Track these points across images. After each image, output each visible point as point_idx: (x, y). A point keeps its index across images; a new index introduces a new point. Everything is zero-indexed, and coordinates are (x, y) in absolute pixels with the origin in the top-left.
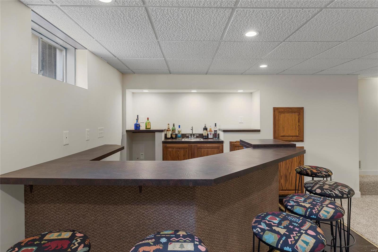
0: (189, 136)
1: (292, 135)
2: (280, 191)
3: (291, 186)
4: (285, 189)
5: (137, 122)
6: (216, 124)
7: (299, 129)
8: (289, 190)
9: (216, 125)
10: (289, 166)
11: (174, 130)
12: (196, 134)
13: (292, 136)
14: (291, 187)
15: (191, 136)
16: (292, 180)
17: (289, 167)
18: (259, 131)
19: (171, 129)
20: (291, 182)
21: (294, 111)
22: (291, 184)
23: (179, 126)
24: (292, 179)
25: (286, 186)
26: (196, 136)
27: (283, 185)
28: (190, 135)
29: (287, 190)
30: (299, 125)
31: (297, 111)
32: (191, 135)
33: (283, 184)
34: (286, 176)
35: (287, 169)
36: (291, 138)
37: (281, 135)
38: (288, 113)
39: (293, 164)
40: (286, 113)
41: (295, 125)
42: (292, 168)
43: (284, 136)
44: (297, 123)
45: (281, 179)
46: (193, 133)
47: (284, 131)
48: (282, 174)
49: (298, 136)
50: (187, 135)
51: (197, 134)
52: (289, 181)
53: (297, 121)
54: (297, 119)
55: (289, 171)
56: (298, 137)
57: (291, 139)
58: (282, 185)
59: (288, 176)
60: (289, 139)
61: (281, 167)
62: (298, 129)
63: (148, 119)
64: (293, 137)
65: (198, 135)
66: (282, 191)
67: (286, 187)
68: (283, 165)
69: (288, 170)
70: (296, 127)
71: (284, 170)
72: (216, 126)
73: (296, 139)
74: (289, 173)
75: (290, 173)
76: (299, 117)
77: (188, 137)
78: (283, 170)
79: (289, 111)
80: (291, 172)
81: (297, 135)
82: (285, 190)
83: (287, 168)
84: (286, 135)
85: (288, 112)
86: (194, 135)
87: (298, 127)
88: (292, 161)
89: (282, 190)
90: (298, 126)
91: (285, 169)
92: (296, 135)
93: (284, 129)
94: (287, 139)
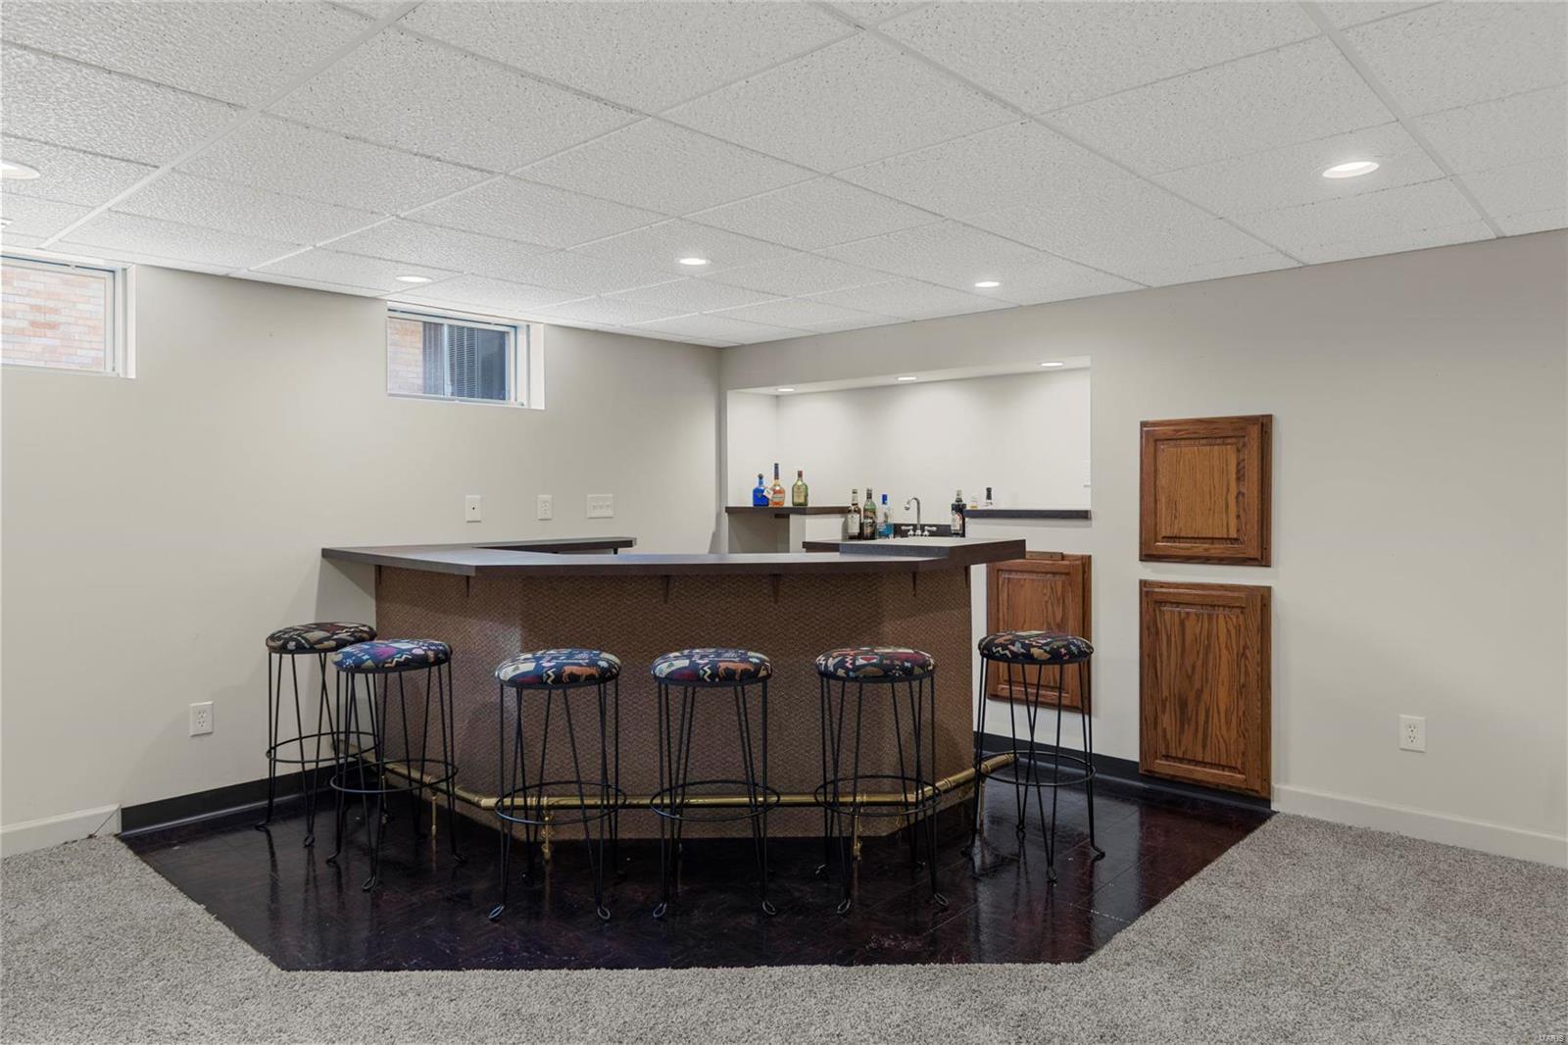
0: (909, 531)
1: (1210, 536)
2: (1161, 759)
3: (1204, 748)
4: (1180, 755)
5: (761, 483)
6: (989, 490)
7: (1241, 510)
8: (1197, 763)
9: (992, 493)
10: (1194, 662)
11: (871, 512)
12: (930, 526)
13: (1212, 538)
14: (1201, 751)
15: (914, 530)
16: (1206, 722)
17: (1194, 667)
18: (1083, 515)
19: (861, 506)
20: (1206, 729)
21: (1221, 435)
22: (1205, 736)
23: (885, 498)
24: (1207, 716)
25: (1184, 742)
26: (929, 531)
27: (1169, 737)
28: (911, 527)
29: (1190, 761)
30: (1240, 494)
31: (1231, 434)
32: (915, 527)
33: (1168, 729)
34: (1183, 704)
35: (1188, 676)
36: (1206, 546)
37: (1164, 535)
38: (1192, 442)
39: (1211, 657)
40: (1187, 442)
41: (1225, 490)
42: (1207, 672)
43: (1176, 537)
44: (1233, 484)
45: (1164, 712)
46: (922, 523)
47: (1175, 517)
48: (1166, 693)
49: (1236, 539)
50: (903, 528)
51: (934, 526)
52: (1197, 725)
53: (1233, 476)
54: (1233, 468)
55: (1197, 685)
56: (1236, 546)
57: (1206, 550)
58: (1165, 737)
59: (1191, 706)
60: (1195, 550)
61: (1162, 662)
62: (1239, 512)
63: (800, 474)
64: (1215, 541)
65: (934, 529)
66: (1167, 760)
67: (1183, 748)
68: (1169, 657)
69: (1190, 678)
70: (1226, 499)
71: (1175, 679)
72: (989, 497)
73: (1228, 554)
74: (1198, 690)
75: (1200, 692)
76: (1244, 460)
77: (904, 534)
78: (1172, 677)
79: (1196, 436)
80: (1202, 686)
81: (1233, 534)
82: (1181, 760)
83: (1187, 671)
84: (1183, 534)
85: (1195, 439)
86: (922, 528)
87: (1237, 502)
88: (1209, 645)
89: (1167, 757)
90: (1237, 497)
91: (1178, 672)
92: (1225, 536)
93: (1176, 510)
94: (1188, 549)
